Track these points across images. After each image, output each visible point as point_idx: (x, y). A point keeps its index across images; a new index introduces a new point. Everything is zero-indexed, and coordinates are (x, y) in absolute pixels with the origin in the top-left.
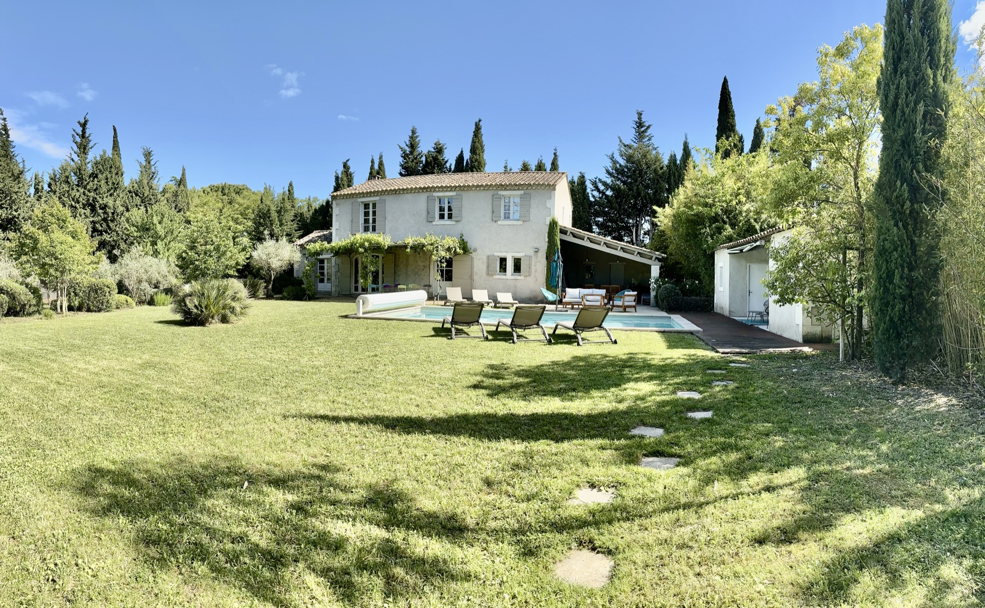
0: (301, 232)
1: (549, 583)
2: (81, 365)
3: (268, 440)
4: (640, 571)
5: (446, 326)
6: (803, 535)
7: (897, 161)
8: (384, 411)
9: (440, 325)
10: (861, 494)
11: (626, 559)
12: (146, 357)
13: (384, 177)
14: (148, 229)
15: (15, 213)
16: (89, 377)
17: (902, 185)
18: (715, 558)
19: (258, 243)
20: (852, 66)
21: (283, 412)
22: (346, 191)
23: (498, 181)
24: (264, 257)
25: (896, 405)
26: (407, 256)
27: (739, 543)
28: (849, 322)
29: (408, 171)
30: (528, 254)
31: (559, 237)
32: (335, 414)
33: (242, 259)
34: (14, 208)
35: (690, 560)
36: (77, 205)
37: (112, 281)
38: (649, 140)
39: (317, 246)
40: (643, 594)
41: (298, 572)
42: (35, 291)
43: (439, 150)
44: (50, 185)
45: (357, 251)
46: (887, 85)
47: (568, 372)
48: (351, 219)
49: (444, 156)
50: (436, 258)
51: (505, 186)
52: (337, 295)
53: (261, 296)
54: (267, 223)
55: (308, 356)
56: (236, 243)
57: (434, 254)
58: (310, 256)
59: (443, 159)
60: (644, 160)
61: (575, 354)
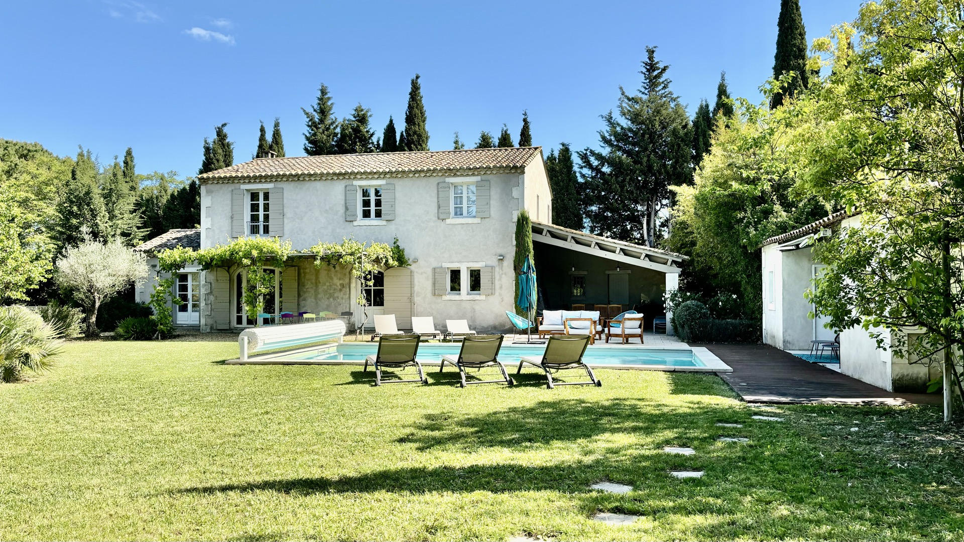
0: (147, 231)
5: (369, 369)
9: (362, 369)
13: (281, 154)
19: (69, 247)
22: (222, 173)
23: (444, 164)
24: (81, 270)
26: (317, 271)
29: (317, 146)
30: (490, 263)
31: (531, 237)
33: (38, 273)
38: (664, 88)
39: (176, 254)
43: (362, 119)
45: (240, 264)
47: (527, 420)
48: (230, 214)
49: (369, 127)
50: (359, 273)
51: (454, 171)
52: (208, 330)
53: (75, 336)
54: (84, 213)
55: (165, 421)
56: (23, 245)
57: (355, 268)
58: (164, 269)
59: (368, 132)
60: (657, 118)
61: (542, 399)
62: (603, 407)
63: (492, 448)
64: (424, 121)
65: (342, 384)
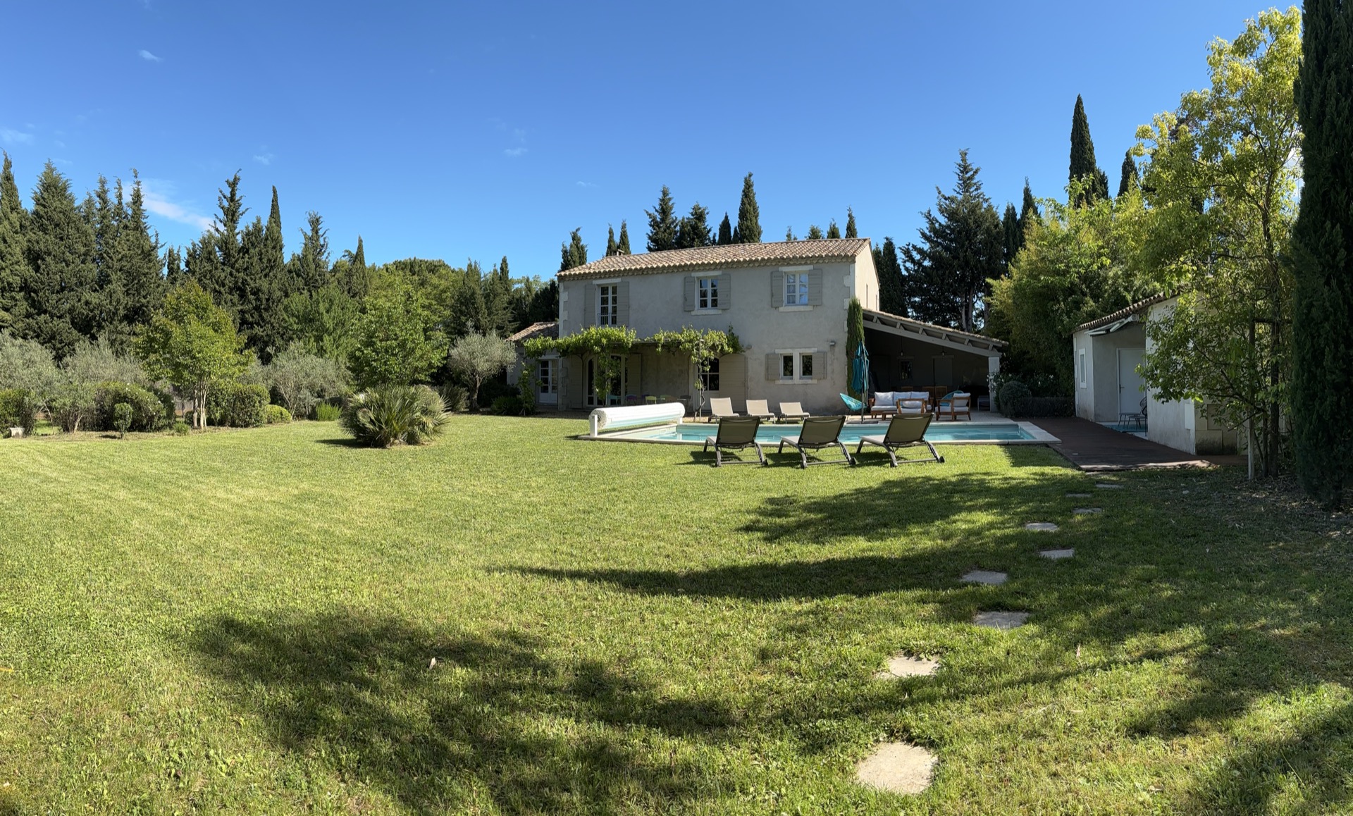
0: (516, 325)
1: (847, 791)
2: (221, 494)
3: (466, 603)
4: (973, 769)
5: (710, 449)
6: (1201, 723)
7: (1325, 194)
8: (623, 563)
9: (702, 449)
10: (1283, 664)
11: (953, 752)
12: (305, 485)
13: (627, 252)
14: (311, 321)
15: (144, 301)
16: (230, 510)
17: (1333, 227)
18: (1078, 751)
19: (458, 339)
20: (1258, 65)
21: (486, 564)
22: (576, 271)
23: (778, 254)
24: (467, 357)
25: (1329, 539)
26: (658, 358)
27: (1113, 732)
28: (1261, 424)
29: (659, 244)
30: (822, 349)
31: (862, 324)
32: (558, 568)
33: (436, 358)
34: (143, 293)
35: (1043, 755)
36: (222, 290)
37: (263, 388)
38: (977, 189)
39: (539, 342)
40: (977, 803)
41: (500, 787)
42: (166, 399)
43: (699, 216)
44: (187, 264)
45: (591, 351)
46: (1309, 89)
47: (877, 502)
48: (584, 307)
49: (706, 224)
50: (697, 359)
51: (787, 260)
52: (565, 409)
53: (463, 410)
54: (470, 311)
55: (523, 490)
56: (428, 338)
57: (693, 355)
58: (529, 356)
59: (705, 228)
60: (972, 217)
61: (888, 477)
62: (950, 483)
63: (846, 537)
64: (756, 217)
65: (684, 464)
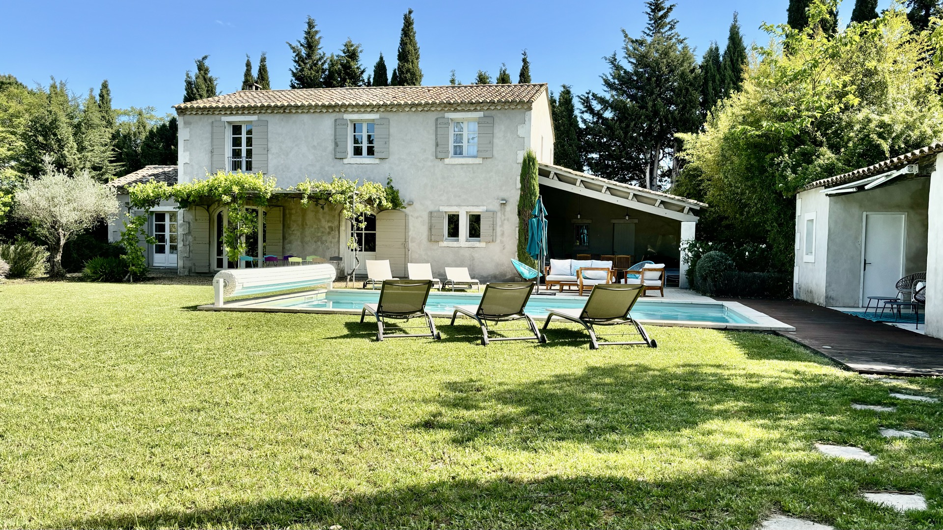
5: (367, 319)
9: (358, 319)
13: (266, 87)
19: (32, 178)
22: (202, 103)
23: (444, 98)
26: (304, 211)
29: (303, 81)
30: (491, 208)
31: (537, 181)
38: (671, 28)
39: (150, 189)
43: (352, 55)
45: (219, 201)
48: (210, 148)
49: (359, 63)
50: (350, 214)
51: (455, 105)
52: (186, 273)
53: (40, 276)
54: (51, 143)
57: (345, 208)
58: (136, 205)
59: (358, 68)
60: (665, 61)
61: (592, 362)
64: (417, 59)
65: (335, 338)
